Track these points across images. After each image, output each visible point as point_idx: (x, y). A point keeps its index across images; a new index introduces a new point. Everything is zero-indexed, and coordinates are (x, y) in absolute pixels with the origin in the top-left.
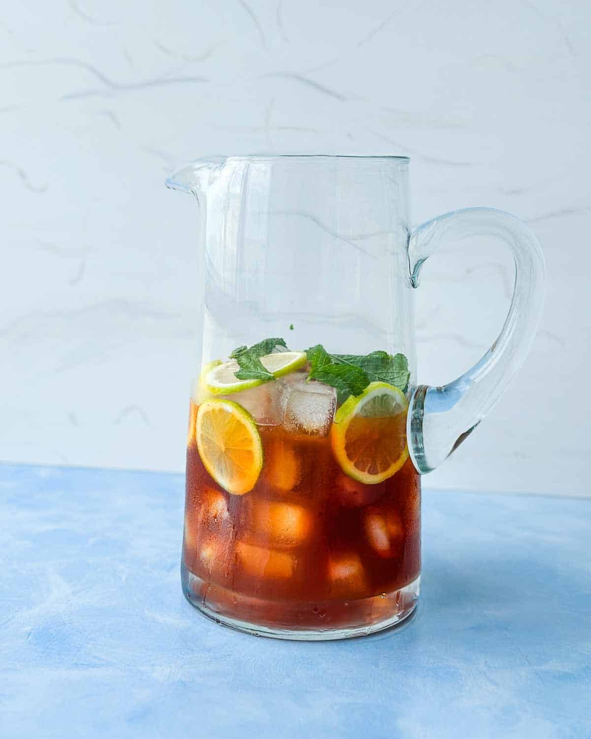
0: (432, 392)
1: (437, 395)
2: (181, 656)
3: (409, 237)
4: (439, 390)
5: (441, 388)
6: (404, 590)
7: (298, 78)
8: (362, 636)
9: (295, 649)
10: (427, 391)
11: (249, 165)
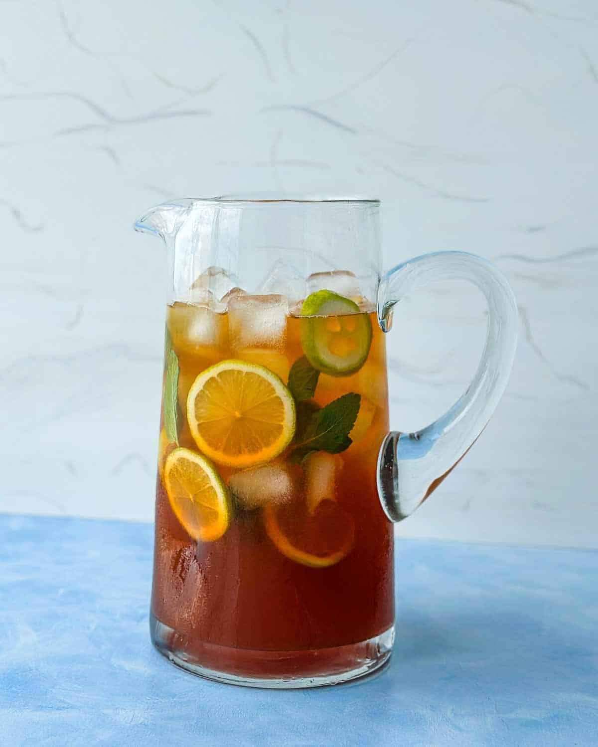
0: (405, 438)
1: (408, 441)
2: (145, 701)
3: (379, 281)
4: (412, 437)
5: (413, 434)
6: (376, 640)
7: (307, 110)
8: (330, 685)
9: (262, 697)
10: (400, 437)
11: (219, 210)
